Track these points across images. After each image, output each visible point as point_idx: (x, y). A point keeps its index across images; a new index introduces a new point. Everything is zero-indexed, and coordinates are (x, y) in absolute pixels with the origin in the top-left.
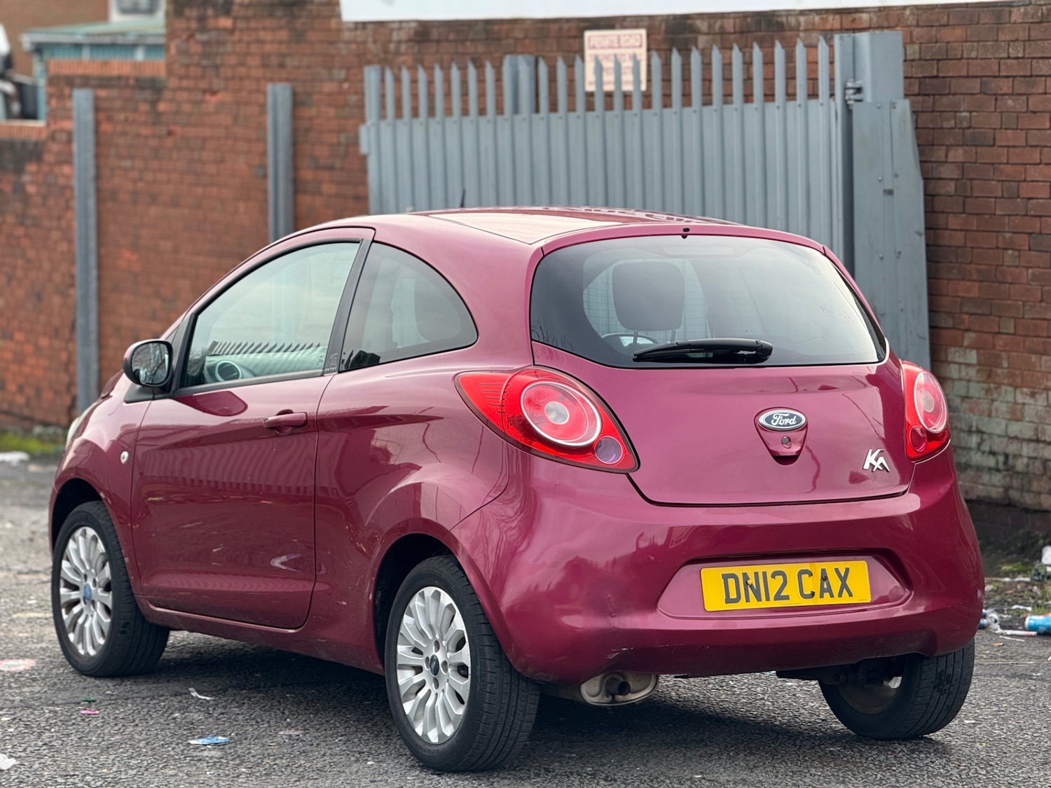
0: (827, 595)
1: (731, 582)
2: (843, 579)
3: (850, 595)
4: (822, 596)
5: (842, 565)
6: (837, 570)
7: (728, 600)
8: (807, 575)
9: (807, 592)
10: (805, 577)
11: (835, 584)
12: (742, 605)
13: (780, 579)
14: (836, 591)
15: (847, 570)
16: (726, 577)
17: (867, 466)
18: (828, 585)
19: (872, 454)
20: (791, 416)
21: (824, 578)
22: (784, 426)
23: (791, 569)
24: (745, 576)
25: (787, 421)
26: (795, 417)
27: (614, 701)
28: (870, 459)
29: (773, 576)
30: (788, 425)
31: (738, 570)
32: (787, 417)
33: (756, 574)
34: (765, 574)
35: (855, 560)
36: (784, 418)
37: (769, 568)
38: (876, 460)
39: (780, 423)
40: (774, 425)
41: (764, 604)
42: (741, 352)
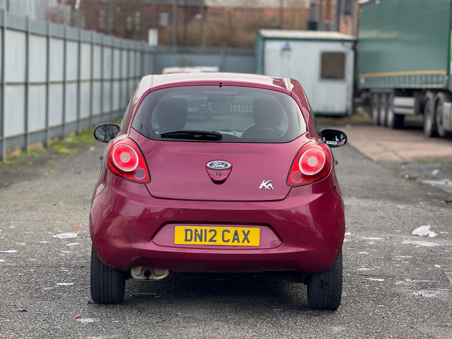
0: (236, 241)
1: (189, 233)
2: (246, 235)
3: (249, 242)
4: (233, 241)
5: (246, 229)
6: (243, 231)
7: (186, 240)
8: (227, 232)
9: (226, 239)
10: (226, 233)
11: (241, 237)
12: (193, 242)
13: (213, 233)
14: (241, 240)
15: (249, 232)
16: (186, 230)
17: (261, 187)
18: (238, 237)
19: (265, 182)
20: (223, 164)
21: (236, 234)
22: (218, 167)
23: (220, 229)
24: (196, 231)
25: (220, 166)
26: (225, 164)
27: (148, 279)
28: (263, 184)
29: (210, 231)
30: (220, 167)
31: (193, 228)
32: (220, 164)
33: (202, 230)
34: (206, 230)
35: (254, 227)
36: (219, 164)
37: (208, 228)
38: (267, 184)
39: (216, 166)
40: (213, 167)
41: (203, 243)
42: (208, 136)
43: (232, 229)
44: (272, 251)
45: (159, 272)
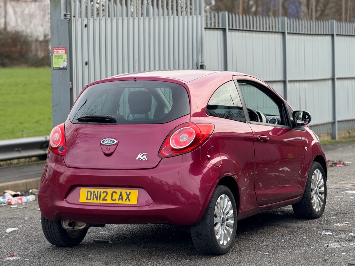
0: (121, 200)
1: (89, 193)
2: (128, 196)
3: (129, 201)
4: (119, 200)
5: (128, 191)
6: (126, 193)
7: (87, 199)
8: (115, 193)
9: (113, 199)
10: (114, 194)
11: (125, 197)
12: (91, 201)
13: (105, 194)
14: (124, 199)
15: (130, 193)
16: (88, 192)
17: (137, 158)
18: (122, 197)
19: (141, 154)
20: (111, 141)
21: (121, 194)
22: (108, 144)
23: (110, 191)
24: (94, 192)
25: (109, 142)
26: (112, 141)
27: (73, 228)
28: (140, 156)
29: (103, 193)
30: (109, 143)
31: (92, 190)
32: (109, 141)
33: (98, 192)
34: (100, 192)
35: (134, 189)
36: (108, 141)
37: (102, 190)
38: (142, 156)
39: (107, 143)
40: (104, 143)
41: (98, 201)
43: (118, 191)
44: (145, 208)
45: (80, 223)
